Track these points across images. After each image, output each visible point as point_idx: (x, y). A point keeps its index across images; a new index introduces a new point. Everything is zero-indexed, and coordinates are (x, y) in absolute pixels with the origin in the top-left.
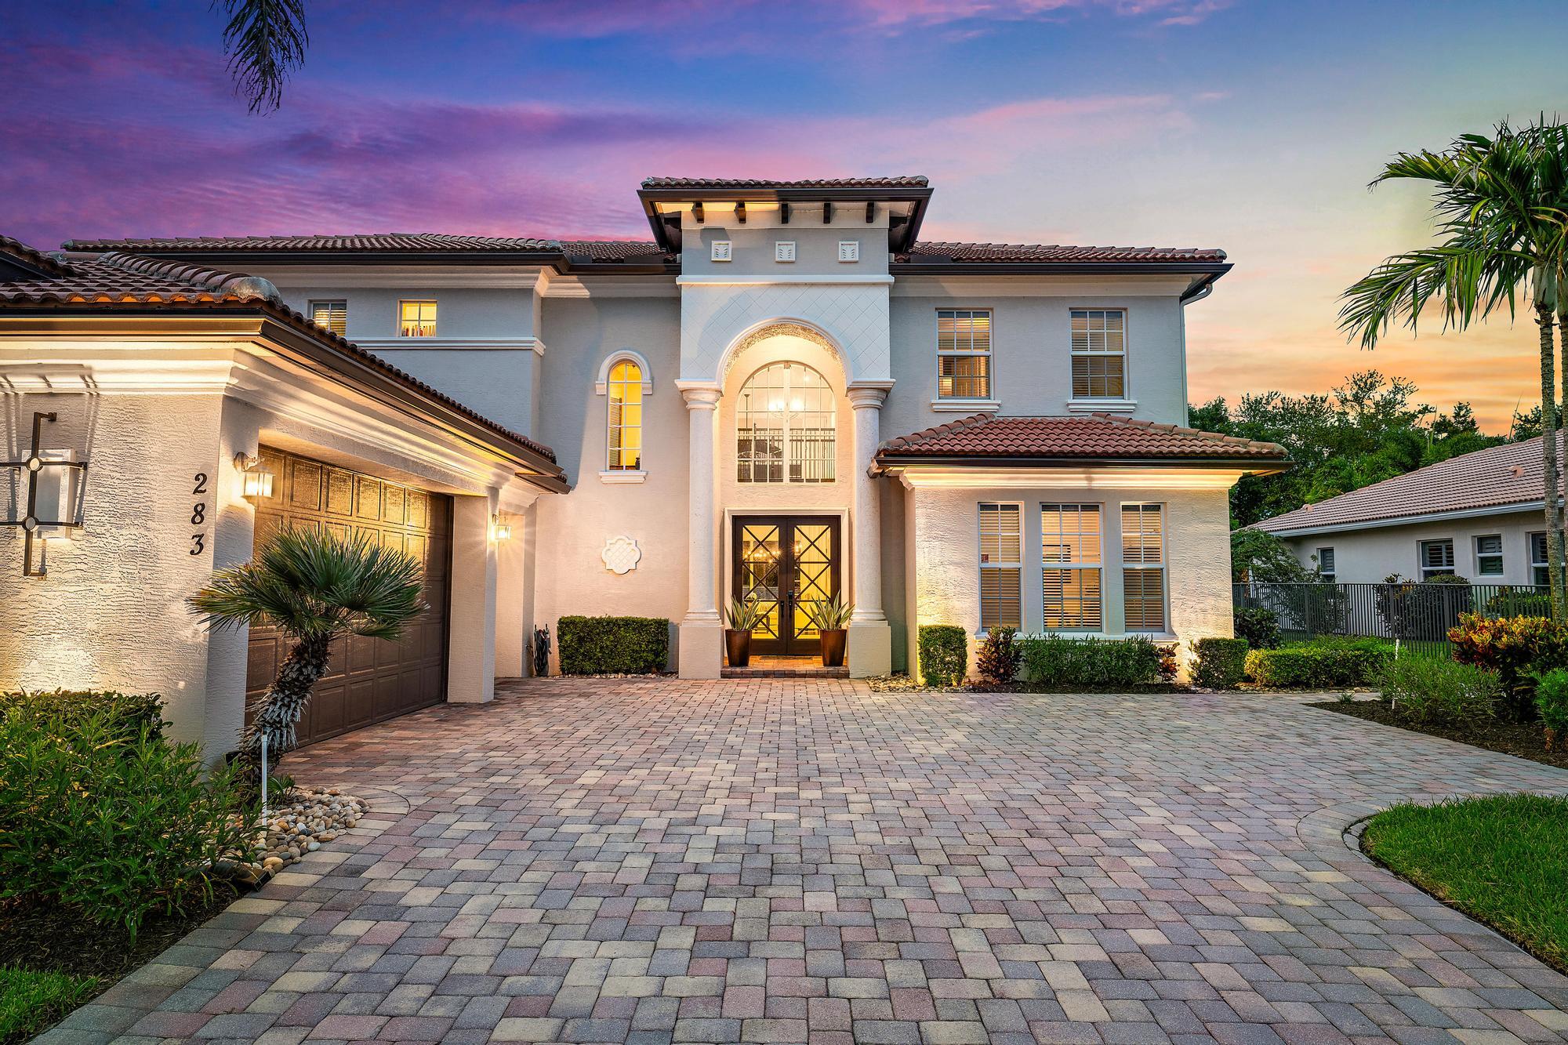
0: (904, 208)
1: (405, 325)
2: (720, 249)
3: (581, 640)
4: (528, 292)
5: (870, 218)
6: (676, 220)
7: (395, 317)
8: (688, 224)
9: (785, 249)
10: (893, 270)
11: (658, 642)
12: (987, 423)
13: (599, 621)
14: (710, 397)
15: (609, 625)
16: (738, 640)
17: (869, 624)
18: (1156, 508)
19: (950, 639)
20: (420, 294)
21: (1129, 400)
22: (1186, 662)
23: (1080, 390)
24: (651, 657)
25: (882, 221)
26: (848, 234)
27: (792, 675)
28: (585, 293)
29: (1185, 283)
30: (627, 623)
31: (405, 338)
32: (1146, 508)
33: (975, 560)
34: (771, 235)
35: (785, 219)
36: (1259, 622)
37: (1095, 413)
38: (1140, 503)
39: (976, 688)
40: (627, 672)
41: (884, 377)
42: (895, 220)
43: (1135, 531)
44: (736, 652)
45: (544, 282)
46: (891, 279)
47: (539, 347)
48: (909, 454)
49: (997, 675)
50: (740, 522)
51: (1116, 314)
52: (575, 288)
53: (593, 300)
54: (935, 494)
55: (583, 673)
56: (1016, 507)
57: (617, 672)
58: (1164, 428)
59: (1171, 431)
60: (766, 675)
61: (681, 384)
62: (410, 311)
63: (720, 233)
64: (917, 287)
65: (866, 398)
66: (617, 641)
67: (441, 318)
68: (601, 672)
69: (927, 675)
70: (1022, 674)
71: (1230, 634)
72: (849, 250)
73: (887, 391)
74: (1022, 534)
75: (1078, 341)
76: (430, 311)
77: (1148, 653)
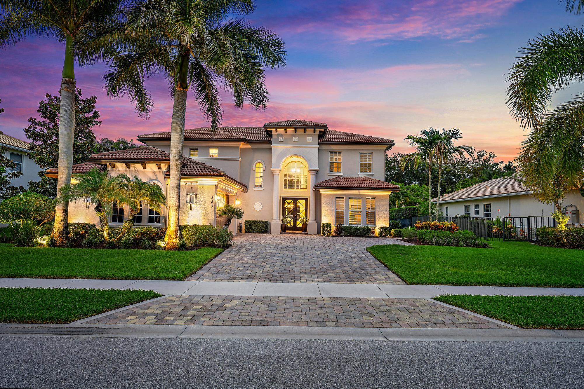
0: (322, 130)
1: (211, 154)
2: (281, 139)
3: (250, 225)
4: (238, 147)
5: (314, 132)
6: (271, 131)
7: (208, 152)
8: (274, 133)
9: (295, 139)
10: (319, 144)
11: (266, 226)
12: (340, 178)
13: (254, 221)
14: (278, 172)
15: (256, 222)
16: (283, 226)
17: (313, 223)
18: (374, 199)
19: (328, 226)
20: (214, 147)
21: (372, 174)
22: (377, 231)
23: (361, 171)
24: (265, 229)
25: (317, 133)
26: (309, 136)
27: (295, 234)
28: (250, 147)
29: (385, 147)
30: (260, 222)
31: (210, 157)
32: (371, 198)
33: (334, 209)
34: (293, 135)
35: (295, 132)
36: (396, 224)
37: (364, 176)
38: (370, 197)
39: (333, 236)
40: (260, 232)
41: (317, 168)
42: (320, 132)
43: (368, 204)
44: (283, 229)
45: (242, 145)
46: (319, 146)
47: (240, 159)
48: (320, 186)
49: (337, 233)
50: (284, 199)
51: (370, 153)
52: (248, 146)
53: (252, 148)
54: (326, 195)
55: (250, 232)
56: (344, 198)
57: (257, 232)
58: (377, 181)
59: (379, 181)
60: (290, 233)
61: (272, 169)
62: (212, 151)
63: (281, 135)
64: (324, 147)
65: (313, 173)
66: (257, 226)
67: (219, 153)
68: (254, 232)
69: (323, 233)
70: (343, 233)
71: (388, 226)
72: (309, 139)
73: (317, 171)
74: (345, 204)
75: (361, 159)
76: (216, 151)
77: (369, 229)
